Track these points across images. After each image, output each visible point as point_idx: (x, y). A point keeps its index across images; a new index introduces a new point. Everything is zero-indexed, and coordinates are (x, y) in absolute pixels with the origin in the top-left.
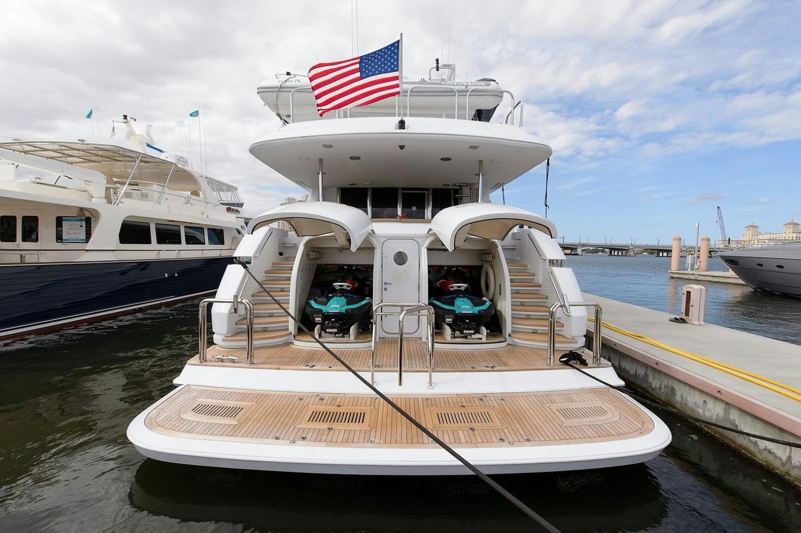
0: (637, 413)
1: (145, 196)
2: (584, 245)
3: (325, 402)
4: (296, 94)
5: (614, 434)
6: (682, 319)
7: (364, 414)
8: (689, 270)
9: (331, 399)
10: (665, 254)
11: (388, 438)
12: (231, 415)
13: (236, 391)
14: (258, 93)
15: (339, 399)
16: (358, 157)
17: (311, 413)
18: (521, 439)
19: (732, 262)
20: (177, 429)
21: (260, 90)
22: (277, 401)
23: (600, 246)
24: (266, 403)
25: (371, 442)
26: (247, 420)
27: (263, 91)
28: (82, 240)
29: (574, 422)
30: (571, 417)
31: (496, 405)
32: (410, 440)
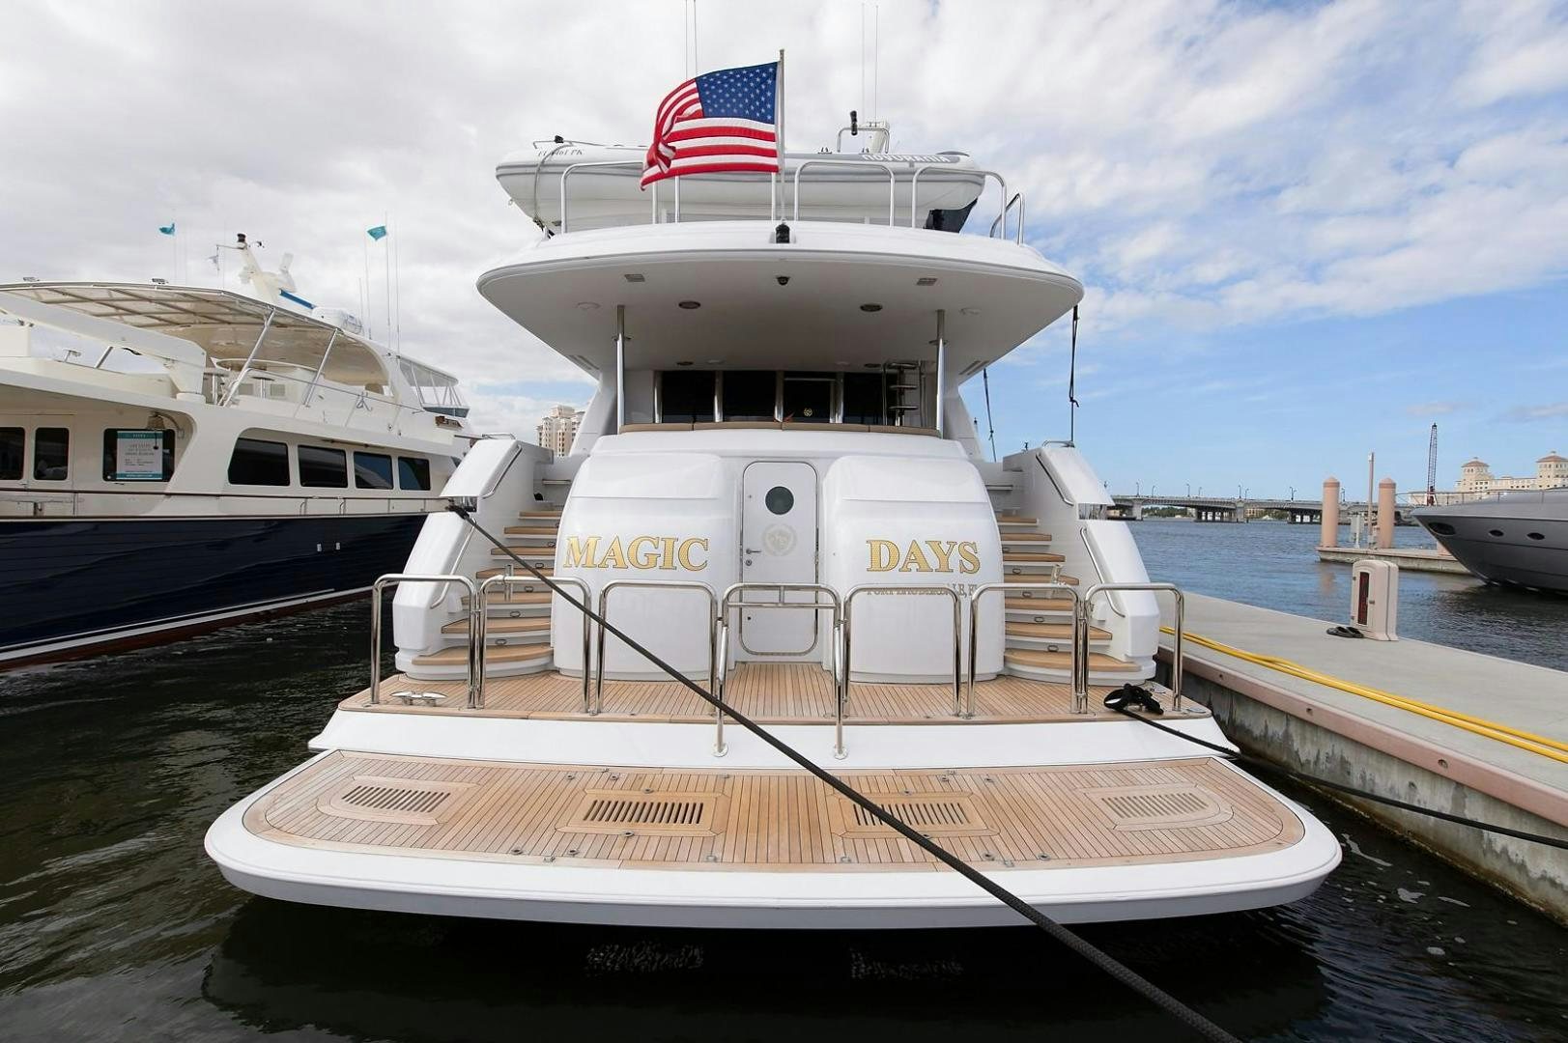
0: (1270, 809)
1: (278, 392)
2: (1146, 501)
3: (619, 783)
4: (572, 178)
5: (1224, 846)
6: (1351, 629)
7: (702, 805)
8: (1357, 545)
9: (632, 778)
10: (1307, 519)
11: (751, 853)
12: (423, 807)
13: (436, 761)
14: (498, 177)
15: (649, 779)
16: (696, 303)
17: (591, 805)
18: (1029, 855)
19: (1441, 527)
20: (310, 834)
21: (502, 171)
22: (520, 781)
23: (1179, 503)
24: (498, 785)
25: (715, 860)
26: (458, 816)
27: (506, 173)
28: (154, 475)
29: (1138, 822)
30: (1132, 813)
31: (975, 790)
32: (795, 856)
